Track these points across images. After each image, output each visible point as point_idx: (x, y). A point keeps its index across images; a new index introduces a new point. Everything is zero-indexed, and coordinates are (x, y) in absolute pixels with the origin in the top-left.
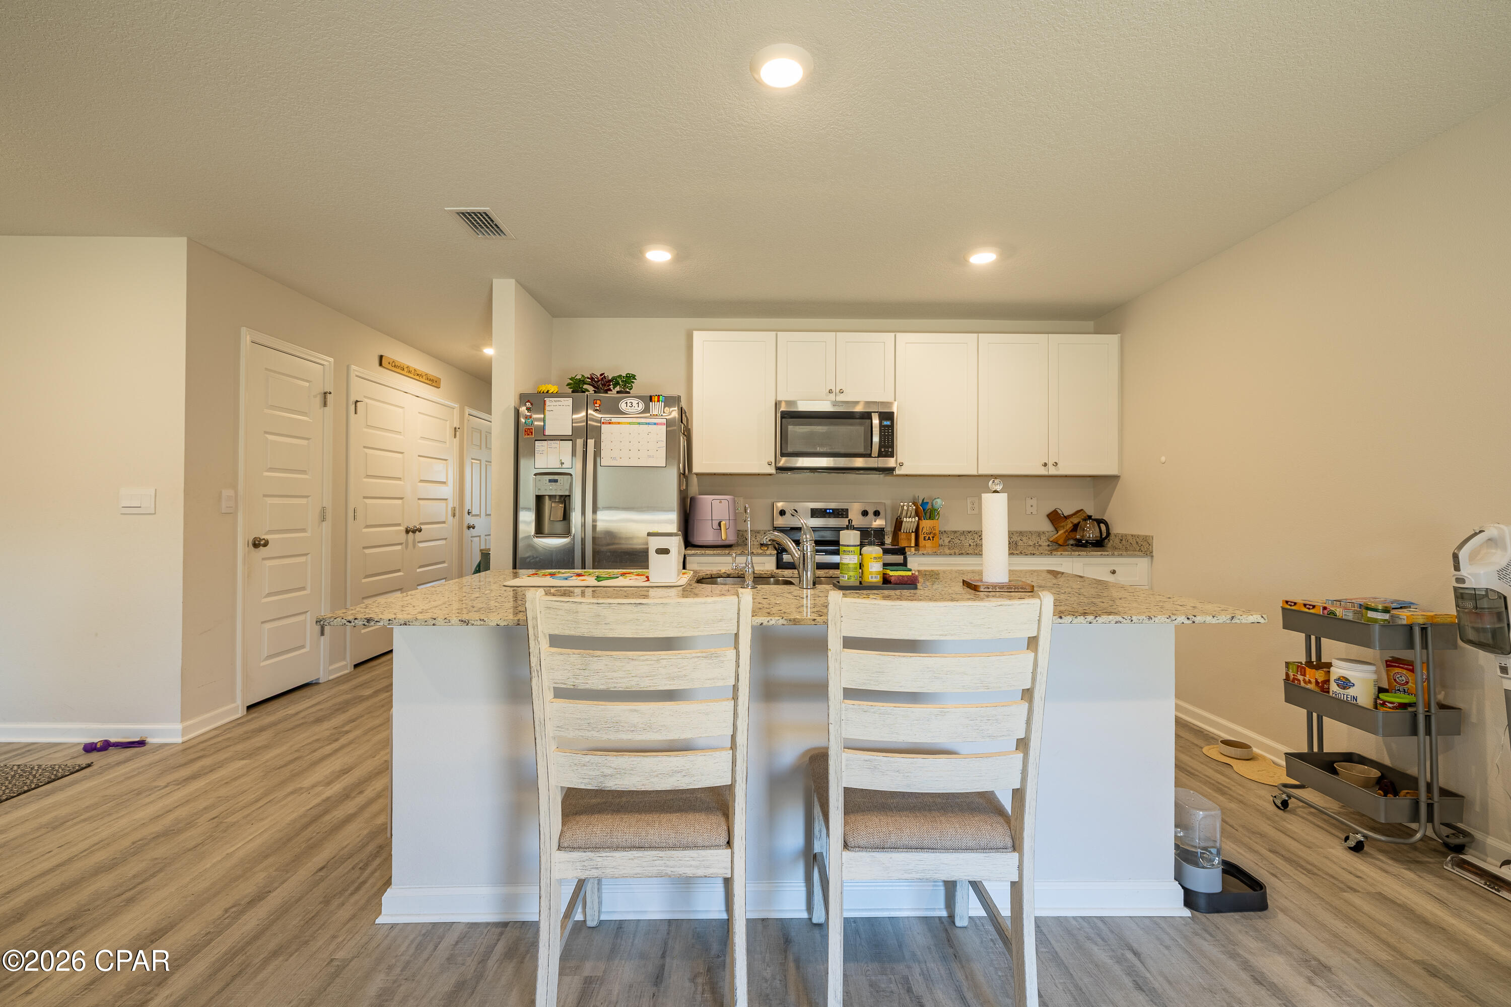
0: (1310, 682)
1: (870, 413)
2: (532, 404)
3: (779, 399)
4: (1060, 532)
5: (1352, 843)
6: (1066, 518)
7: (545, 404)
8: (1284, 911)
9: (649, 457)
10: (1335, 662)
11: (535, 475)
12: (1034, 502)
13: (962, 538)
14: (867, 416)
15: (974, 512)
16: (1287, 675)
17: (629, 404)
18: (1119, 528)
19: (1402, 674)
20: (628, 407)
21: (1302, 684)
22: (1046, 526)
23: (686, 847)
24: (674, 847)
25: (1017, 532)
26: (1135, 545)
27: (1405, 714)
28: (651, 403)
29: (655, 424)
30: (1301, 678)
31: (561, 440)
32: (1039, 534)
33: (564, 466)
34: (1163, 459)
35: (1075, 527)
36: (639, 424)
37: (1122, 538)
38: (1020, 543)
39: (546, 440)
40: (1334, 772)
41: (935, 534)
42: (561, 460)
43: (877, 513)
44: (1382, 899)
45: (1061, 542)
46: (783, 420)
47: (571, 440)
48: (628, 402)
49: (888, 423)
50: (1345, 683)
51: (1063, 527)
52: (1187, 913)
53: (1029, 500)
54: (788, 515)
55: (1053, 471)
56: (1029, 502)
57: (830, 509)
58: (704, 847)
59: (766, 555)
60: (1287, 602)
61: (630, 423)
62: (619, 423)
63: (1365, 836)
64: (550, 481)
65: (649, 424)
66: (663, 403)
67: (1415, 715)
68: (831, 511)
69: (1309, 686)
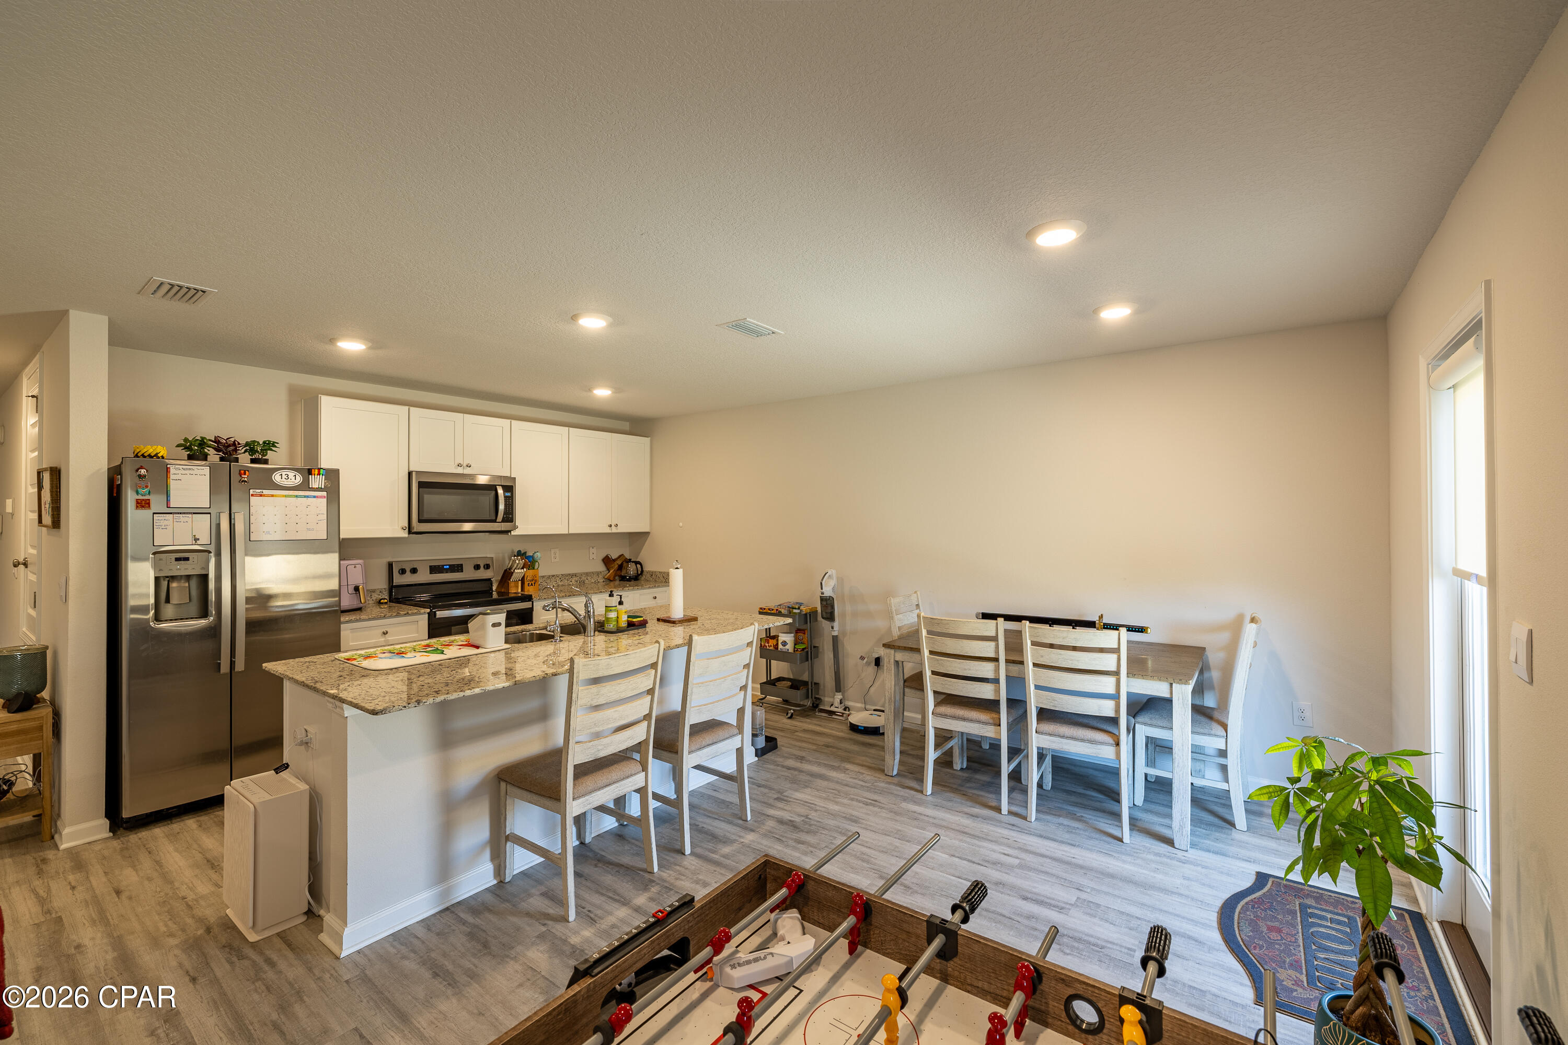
0: (771, 646)
1: (495, 486)
2: (147, 471)
3: (411, 470)
4: (611, 571)
5: (789, 715)
6: (614, 560)
7: (168, 470)
8: (783, 746)
9: (309, 529)
10: (780, 634)
11: (154, 554)
12: (594, 550)
13: (548, 581)
14: (491, 488)
15: (556, 560)
16: (761, 644)
17: (284, 476)
18: (648, 568)
19: (801, 635)
20: (283, 479)
21: (768, 648)
22: (601, 568)
23: (628, 777)
24: (623, 779)
25: (584, 573)
26: (662, 578)
27: (804, 653)
28: (310, 476)
29: (315, 497)
30: (767, 645)
31: (194, 513)
32: (598, 574)
33: (198, 542)
34: (681, 524)
35: (620, 567)
36: (297, 496)
37: (652, 574)
38: (587, 581)
39: (171, 513)
40: (776, 686)
41: (536, 581)
42: (194, 536)
43: (487, 567)
44: (805, 731)
45: (611, 579)
46: (420, 489)
47: (210, 513)
48: (284, 474)
49: (508, 494)
50: (784, 643)
51: (612, 567)
52: (757, 759)
53: (591, 549)
54: (408, 572)
55: (614, 530)
56: (592, 550)
57: (446, 565)
58: (635, 774)
59: (420, 614)
60: (761, 608)
61: (286, 496)
62: (272, 496)
63: (794, 710)
64: (177, 559)
65: (308, 497)
66: (324, 477)
67: (807, 652)
68: (448, 567)
69: (771, 648)
